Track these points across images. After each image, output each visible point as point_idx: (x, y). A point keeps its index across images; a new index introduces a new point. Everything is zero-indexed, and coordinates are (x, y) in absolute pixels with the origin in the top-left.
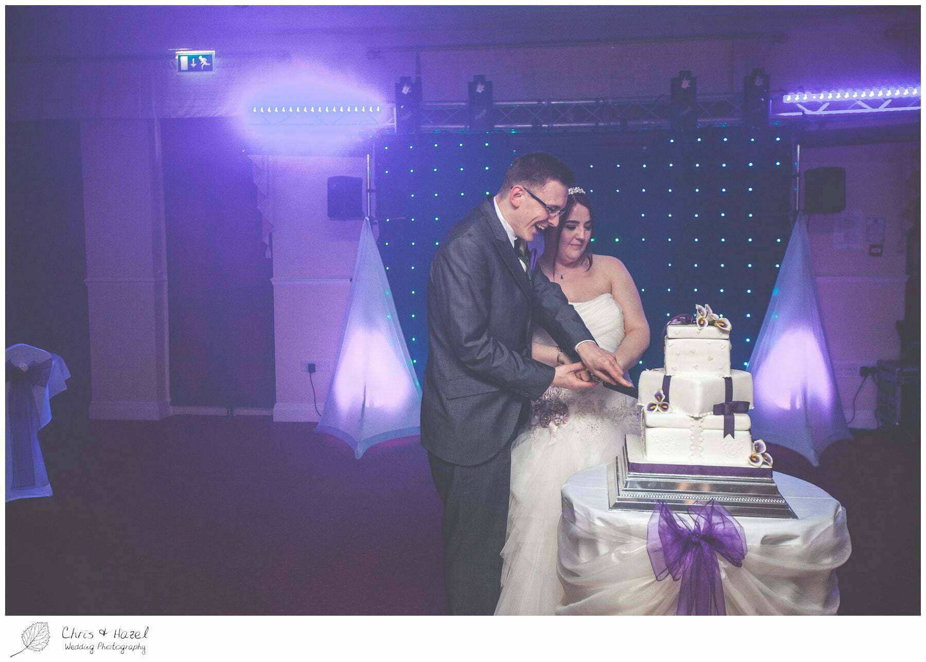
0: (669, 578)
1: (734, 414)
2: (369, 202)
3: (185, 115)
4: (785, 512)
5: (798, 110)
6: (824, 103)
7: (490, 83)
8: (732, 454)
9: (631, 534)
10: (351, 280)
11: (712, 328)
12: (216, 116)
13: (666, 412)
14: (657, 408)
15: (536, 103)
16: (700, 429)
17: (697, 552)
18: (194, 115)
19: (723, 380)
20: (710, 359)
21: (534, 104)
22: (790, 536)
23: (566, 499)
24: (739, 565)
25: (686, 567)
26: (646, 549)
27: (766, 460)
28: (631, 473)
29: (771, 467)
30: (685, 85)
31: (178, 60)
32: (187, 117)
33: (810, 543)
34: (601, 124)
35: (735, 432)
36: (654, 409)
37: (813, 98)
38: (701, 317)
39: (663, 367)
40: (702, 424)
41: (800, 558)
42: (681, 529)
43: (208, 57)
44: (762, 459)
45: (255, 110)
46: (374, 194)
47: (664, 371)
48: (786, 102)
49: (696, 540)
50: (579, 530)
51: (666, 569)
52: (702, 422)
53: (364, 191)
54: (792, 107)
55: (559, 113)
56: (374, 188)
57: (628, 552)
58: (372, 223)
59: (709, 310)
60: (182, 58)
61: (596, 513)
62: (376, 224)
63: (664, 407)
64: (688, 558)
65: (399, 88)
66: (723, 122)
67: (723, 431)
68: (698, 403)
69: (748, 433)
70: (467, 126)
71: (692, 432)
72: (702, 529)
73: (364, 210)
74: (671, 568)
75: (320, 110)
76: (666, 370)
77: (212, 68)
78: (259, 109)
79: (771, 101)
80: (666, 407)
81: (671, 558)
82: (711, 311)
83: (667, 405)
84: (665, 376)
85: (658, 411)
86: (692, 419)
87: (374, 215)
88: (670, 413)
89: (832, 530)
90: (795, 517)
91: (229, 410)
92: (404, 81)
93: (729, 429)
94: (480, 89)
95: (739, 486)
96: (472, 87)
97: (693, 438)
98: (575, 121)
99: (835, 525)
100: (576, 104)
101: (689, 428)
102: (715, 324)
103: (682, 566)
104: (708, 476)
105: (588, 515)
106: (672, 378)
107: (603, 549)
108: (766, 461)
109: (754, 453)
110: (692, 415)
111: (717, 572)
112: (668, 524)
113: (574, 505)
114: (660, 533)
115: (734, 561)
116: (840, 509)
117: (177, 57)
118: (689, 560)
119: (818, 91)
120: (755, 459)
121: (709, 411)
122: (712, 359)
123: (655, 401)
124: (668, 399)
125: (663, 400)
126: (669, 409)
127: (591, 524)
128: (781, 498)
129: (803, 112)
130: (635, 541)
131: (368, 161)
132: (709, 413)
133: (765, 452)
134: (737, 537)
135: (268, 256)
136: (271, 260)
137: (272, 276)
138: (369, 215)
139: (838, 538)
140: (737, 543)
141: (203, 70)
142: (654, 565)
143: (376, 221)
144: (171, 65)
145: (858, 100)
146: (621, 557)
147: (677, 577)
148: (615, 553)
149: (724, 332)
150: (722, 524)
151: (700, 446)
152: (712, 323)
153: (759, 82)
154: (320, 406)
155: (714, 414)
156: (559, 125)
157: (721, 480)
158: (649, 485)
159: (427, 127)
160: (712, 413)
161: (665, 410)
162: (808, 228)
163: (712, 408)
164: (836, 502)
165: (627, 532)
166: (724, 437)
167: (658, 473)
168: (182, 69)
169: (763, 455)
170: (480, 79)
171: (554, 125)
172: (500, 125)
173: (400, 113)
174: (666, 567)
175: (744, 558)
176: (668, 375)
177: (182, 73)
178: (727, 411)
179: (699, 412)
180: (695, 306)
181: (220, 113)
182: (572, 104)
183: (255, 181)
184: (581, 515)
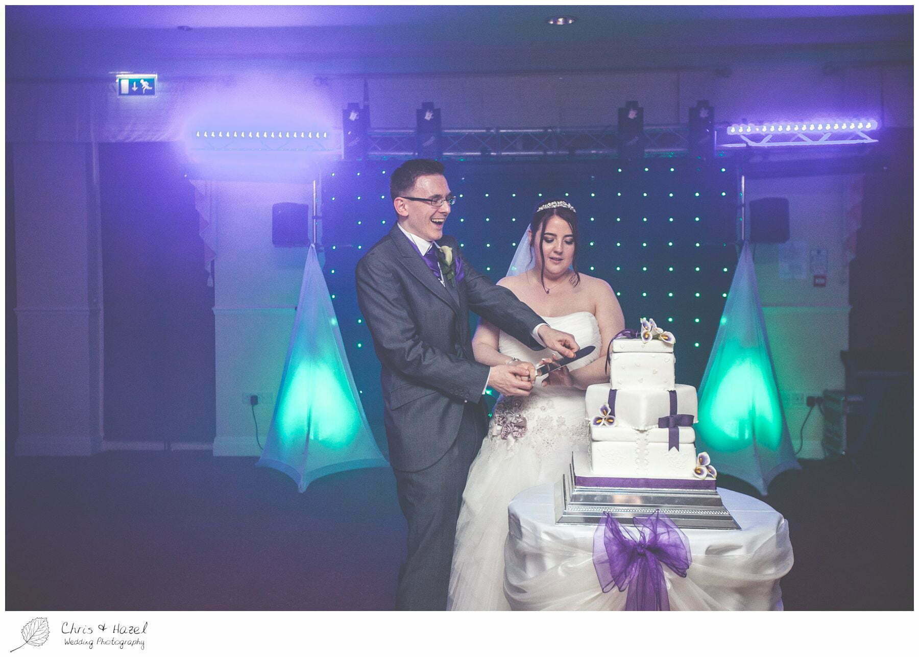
0: (616, 589)
1: (679, 427)
2: (315, 228)
3: (125, 140)
4: (729, 523)
5: (742, 141)
6: (767, 135)
7: (439, 110)
8: (677, 467)
9: (577, 547)
10: (296, 308)
11: (656, 341)
12: (158, 140)
13: (611, 426)
14: (603, 421)
15: (484, 131)
16: (645, 442)
17: (643, 563)
18: (134, 140)
19: (668, 392)
20: (655, 373)
21: (483, 132)
22: (733, 546)
23: (513, 515)
24: (683, 575)
25: (632, 577)
26: (592, 561)
27: (710, 472)
28: (578, 487)
29: (715, 479)
30: (632, 115)
31: (118, 84)
32: (127, 141)
33: (753, 554)
34: (550, 153)
35: (680, 445)
36: (600, 423)
37: (756, 131)
38: (645, 331)
39: (609, 382)
40: (647, 437)
41: (744, 567)
42: (627, 539)
43: (151, 82)
44: (706, 472)
45: (198, 135)
46: (320, 221)
47: (610, 385)
48: (731, 134)
49: (642, 551)
50: (525, 545)
51: (612, 581)
52: (647, 435)
53: (310, 218)
54: (736, 139)
55: (507, 141)
56: (320, 214)
57: (575, 566)
58: (318, 251)
59: (653, 324)
60: (123, 82)
61: (543, 527)
62: (322, 251)
63: (610, 421)
64: (634, 569)
65: (346, 113)
66: (669, 152)
67: (668, 444)
68: (643, 416)
69: (693, 445)
70: (414, 153)
71: (637, 446)
72: (647, 540)
73: (310, 235)
74: (617, 580)
75: (265, 135)
76: (611, 385)
77: (154, 92)
78: (202, 134)
79: (716, 132)
80: (611, 421)
81: (618, 569)
82: (656, 325)
83: (612, 419)
84: (611, 390)
85: (604, 424)
86: (637, 432)
87: (320, 243)
88: (616, 426)
89: (774, 540)
90: (739, 528)
91: (167, 444)
92: (353, 107)
93: (674, 442)
94: (428, 116)
95: (684, 498)
96: (420, 114)
97: (638, 451)
98: (525, 149)
99: (778, 535)
100: (525, 132)
101: (635, 441)
102: (659, 338)
103: (628, 577)
104: (653, 489)
105: (535, 529)
106: (617, 392)
107: (549, 563)
108: (710, 474)
109: (698, 466)
110: (637, 428)
111: (662, 583)
112: (614, 535)
113: (521, 520)
114: (605, 544)
115: (679, 571)
116: (783, 521)
117: (117, 81)
118: (635, 572)
119: (761, 123)
120: (699, 472)
121: (655, 424)
122: (656, 372)
123: (601, 415)
124: (614, 413)
125: (609, 413)
126: (615, 424)
127: (537, 538)
128: (725, 510)
129: (747, 143)
130: (581, 554)
131: (314, 188)
132: (654, 426)
133: (710, 465)
134: (682, 546)
135: (210, 284)
136: (213, 289)
137: (213, 305)
138: (315, 242)
139: (780, 549)
140: (682, 552)
141: (145, 94)
142: (600, 576)
143: (322, 248)
144: (110, 87)
145: (799, 133)
146: (568, 571)
147: (623, 587)
148: (562, 566)
149: (668, 345)
150: (667, 534)
151: (645, 459)
152: (656, 337)
153: (704, 114)
154: (263, 440)
155: (659, 427)
156: (507, 153)
157: (666, 493)
158: (595, 499)
159: (374, 154)
160: (658, 426)
161: (611, 423)
162: (753, 259)
163: (657, 422)
164: (778, 515)
165: (574, 545)
166: (669, 450)
167: (604, 486)
168: (123, 92)
169: (707, 467)
170: (428, 106)
171: (503, 153)
172: (449, 152)
173: (348, 139)
174: (612, 579)
175: (688, 568)
176: (613, 389)
177: (121, 97)
178: (671, 424)
179: (644, 425)
180: (640, 320)
181: (161, 139)
182: (520, 133)
183: (198, 208)
184: (528, 530)
